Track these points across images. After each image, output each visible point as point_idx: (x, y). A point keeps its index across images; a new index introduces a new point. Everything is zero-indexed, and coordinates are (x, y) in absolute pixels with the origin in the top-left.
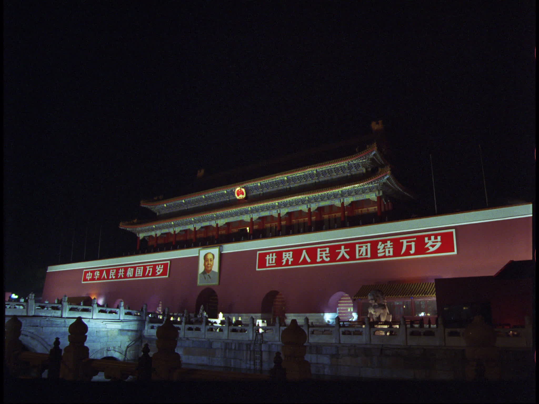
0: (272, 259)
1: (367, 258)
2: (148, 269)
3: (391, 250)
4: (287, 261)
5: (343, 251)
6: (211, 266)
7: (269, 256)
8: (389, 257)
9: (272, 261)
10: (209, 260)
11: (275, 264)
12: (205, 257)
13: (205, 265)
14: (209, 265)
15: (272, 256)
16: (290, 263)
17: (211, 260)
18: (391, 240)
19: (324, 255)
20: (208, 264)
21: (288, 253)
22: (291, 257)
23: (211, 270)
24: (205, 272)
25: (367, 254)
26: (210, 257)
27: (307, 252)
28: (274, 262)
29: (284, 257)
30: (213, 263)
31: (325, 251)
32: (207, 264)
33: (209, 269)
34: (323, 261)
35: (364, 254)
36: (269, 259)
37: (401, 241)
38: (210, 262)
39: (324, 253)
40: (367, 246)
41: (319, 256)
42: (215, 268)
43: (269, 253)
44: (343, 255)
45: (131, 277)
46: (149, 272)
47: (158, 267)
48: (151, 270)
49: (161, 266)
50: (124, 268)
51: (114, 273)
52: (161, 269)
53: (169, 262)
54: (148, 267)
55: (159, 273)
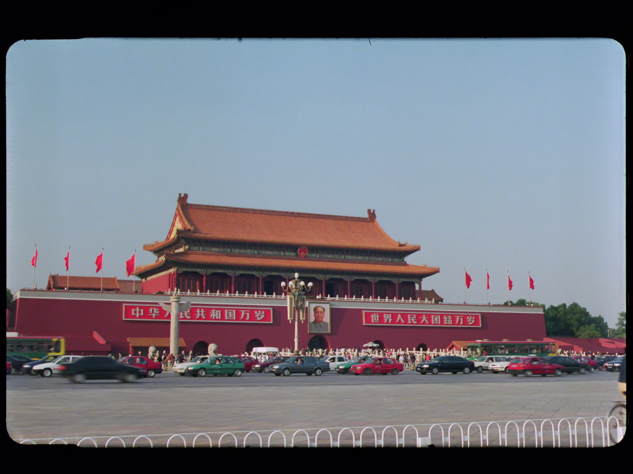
0: (376, 318)
1: (438, 324)
2: (243, 314)
3: (451, 321)
4: (388, 320)
5: (424, 318)
6: (322, 318)
7: (374, 315)
8: (450, 325)
9: (376, 319)
10: (320, 313)
11: (378, 322)
12: (315, 309)
13: (315, 316)
14: (320, 317)
15: (376, 315)
16: (390, 322)
17: (321, 313)
18: (451, 315)
20: (319, 316)
21: (388, 315)
22: (391, 317)
23: (322, 321)
24: (316, 322)
25: (438, 322)
26: (320, 309)
27: (401, 316)
28: (378, 320)
29: (385, 318)
30: (324, 315)
31: (413, 316)
32: (317, 315)
33: (320, 320)
34: (412, 323)
35: (437, 322)
36: (374, 317)
37: (456, 316)
38: (320, 314)
39: (413, 318)
40: (438, 317)
41: (409, 320)
43: (373, 313)
44: (425, 321)
45: (218, 320)
46: (245, 316)
47: (258, 312)
48: (248, 314)
49: (261, 312)
50: (205, 309)
51: (187, 313)
52: (262, 314)
53: (271, 309)
54: (243, 311)
55: (259, 319)
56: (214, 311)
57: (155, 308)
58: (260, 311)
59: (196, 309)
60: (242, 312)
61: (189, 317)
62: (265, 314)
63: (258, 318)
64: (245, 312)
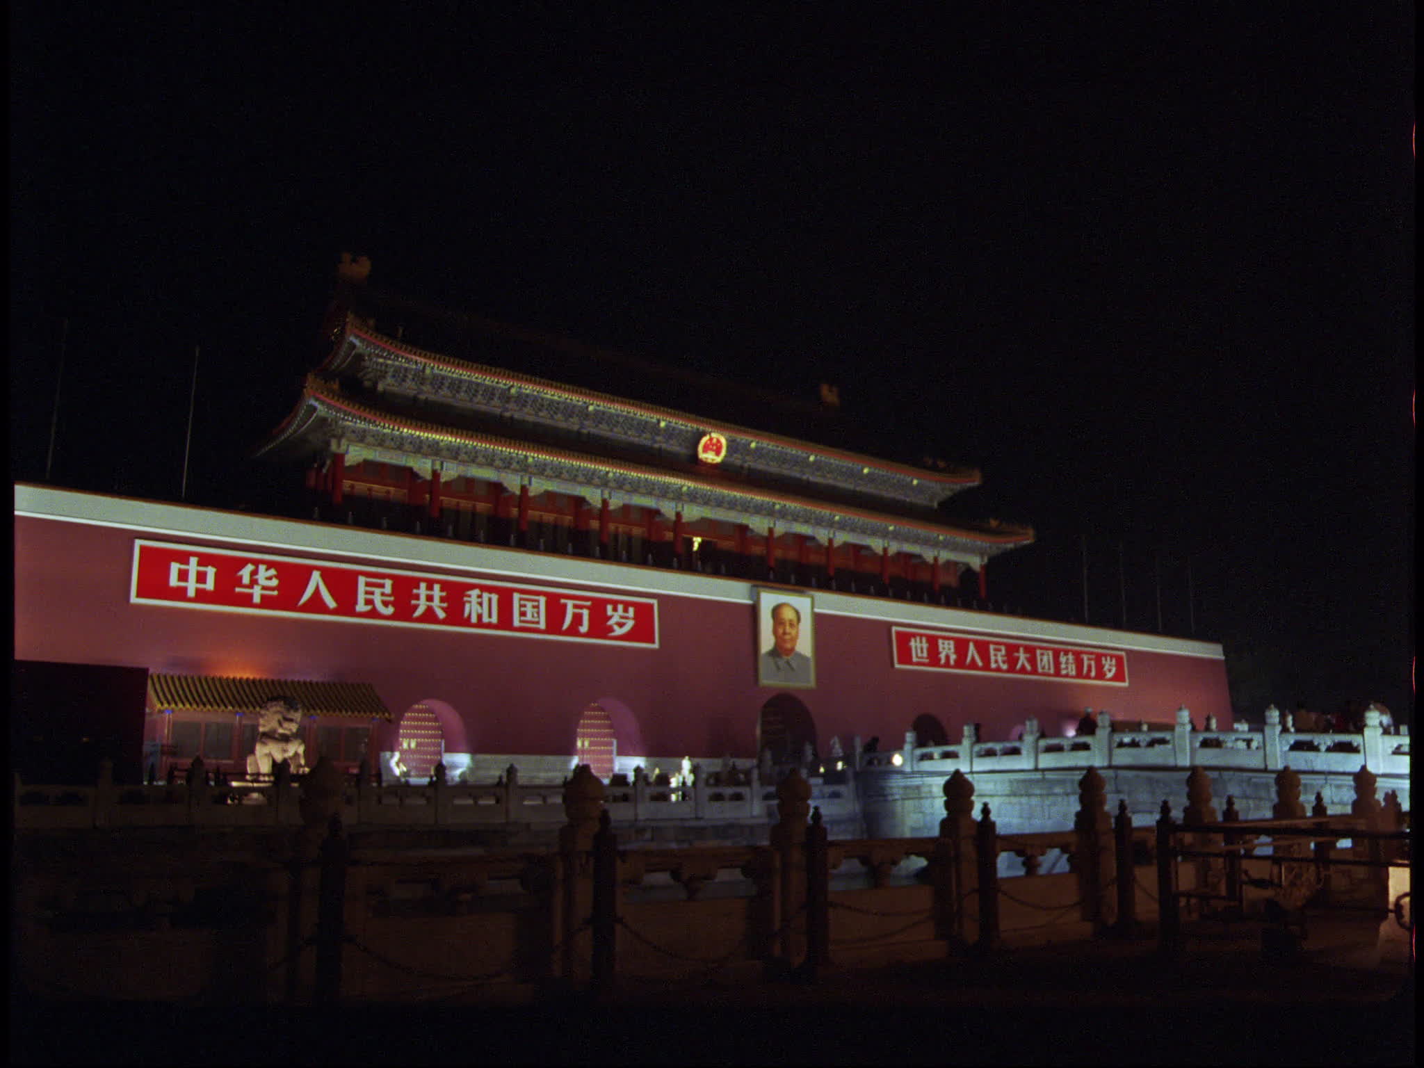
0: (922, 649)
1: (1049, 675)
2: (570, 611)
3: (1074, 667)
4: (948, 657)
5: (1022, 657)
6: (794, 640)
7: (916, 641)
8: (1072, 677)
9: (922, 652)
10: (788, 624)
11: (927, 661)
12: (776, 611)
13: (775, 632)
14: (787, 637)
15: (921, 642)
16: (952, 662)
17: (792, 625)
18: (1072, 653)
19: (1000, 659)
20: (785, 633)
21: (946, 642)
22: (952, 650)
23: (792, 649)
24: (776, 652)
25: (1049, 669)
26: (788, 614)
27: (975, 647)
28: (925, 654)
29: (941, 649)
30: (797, 632)
31: (1000, 651)
32: (781, 631)
33: (789, 646)
34: (999, 669)
35: (1047, 667)
36: (916, 647)
37: (1082, 656)
38: (788, 629)
39: (1000, 654)
40: (1048, 655)
41: (992, 658)
42: (804, 644)
43: (914, 635)
44: (1023, 664)
45: (489, 626)
46: (577, 619)
47: (615, 609)
48: (586, 613)
49: (626, 610)
50: (445, 586)
51: (383, 594)
52: (627, 618)
53: (655, 602)
54: (570, 603)
55: (619, 631)
56: (475, 593)
57: (262, 568)
58: (620, 607)
59: (416, 582)
60: (565, 606)
61: (390, 610)
62: (635, 618)
63: (616, 627)
64: (576, 606)
